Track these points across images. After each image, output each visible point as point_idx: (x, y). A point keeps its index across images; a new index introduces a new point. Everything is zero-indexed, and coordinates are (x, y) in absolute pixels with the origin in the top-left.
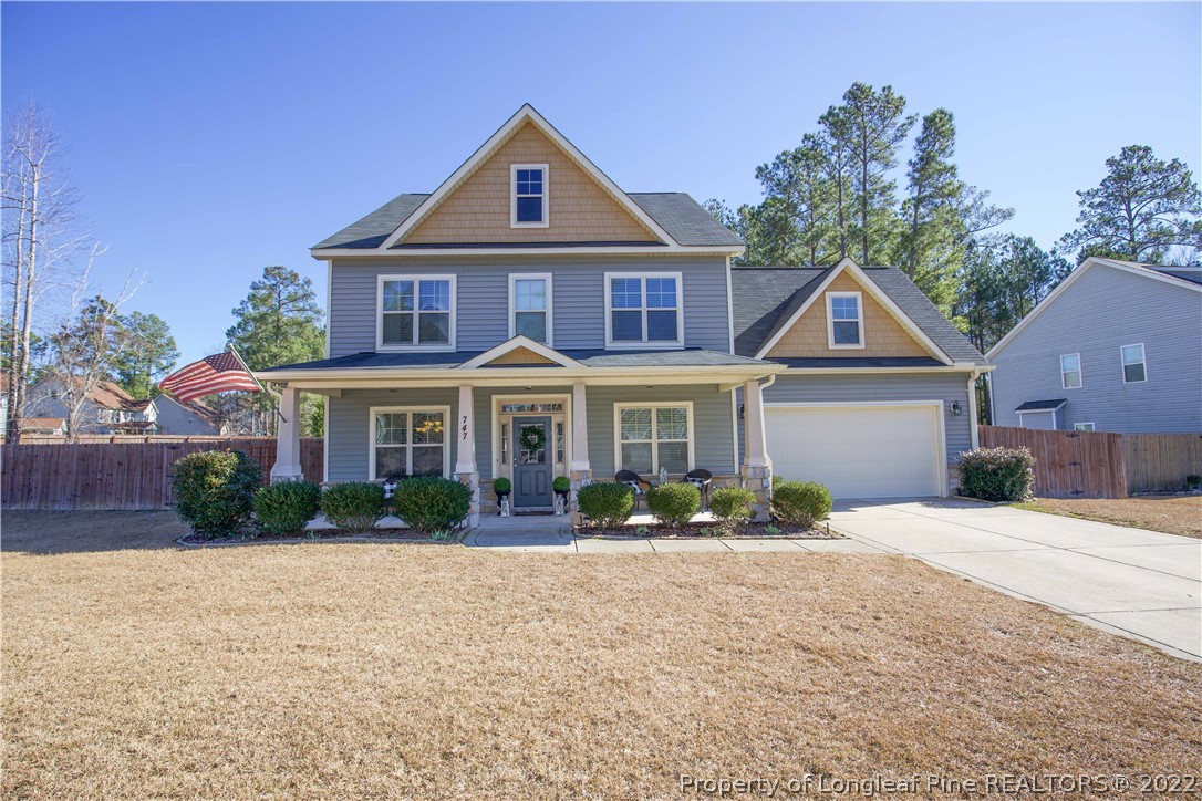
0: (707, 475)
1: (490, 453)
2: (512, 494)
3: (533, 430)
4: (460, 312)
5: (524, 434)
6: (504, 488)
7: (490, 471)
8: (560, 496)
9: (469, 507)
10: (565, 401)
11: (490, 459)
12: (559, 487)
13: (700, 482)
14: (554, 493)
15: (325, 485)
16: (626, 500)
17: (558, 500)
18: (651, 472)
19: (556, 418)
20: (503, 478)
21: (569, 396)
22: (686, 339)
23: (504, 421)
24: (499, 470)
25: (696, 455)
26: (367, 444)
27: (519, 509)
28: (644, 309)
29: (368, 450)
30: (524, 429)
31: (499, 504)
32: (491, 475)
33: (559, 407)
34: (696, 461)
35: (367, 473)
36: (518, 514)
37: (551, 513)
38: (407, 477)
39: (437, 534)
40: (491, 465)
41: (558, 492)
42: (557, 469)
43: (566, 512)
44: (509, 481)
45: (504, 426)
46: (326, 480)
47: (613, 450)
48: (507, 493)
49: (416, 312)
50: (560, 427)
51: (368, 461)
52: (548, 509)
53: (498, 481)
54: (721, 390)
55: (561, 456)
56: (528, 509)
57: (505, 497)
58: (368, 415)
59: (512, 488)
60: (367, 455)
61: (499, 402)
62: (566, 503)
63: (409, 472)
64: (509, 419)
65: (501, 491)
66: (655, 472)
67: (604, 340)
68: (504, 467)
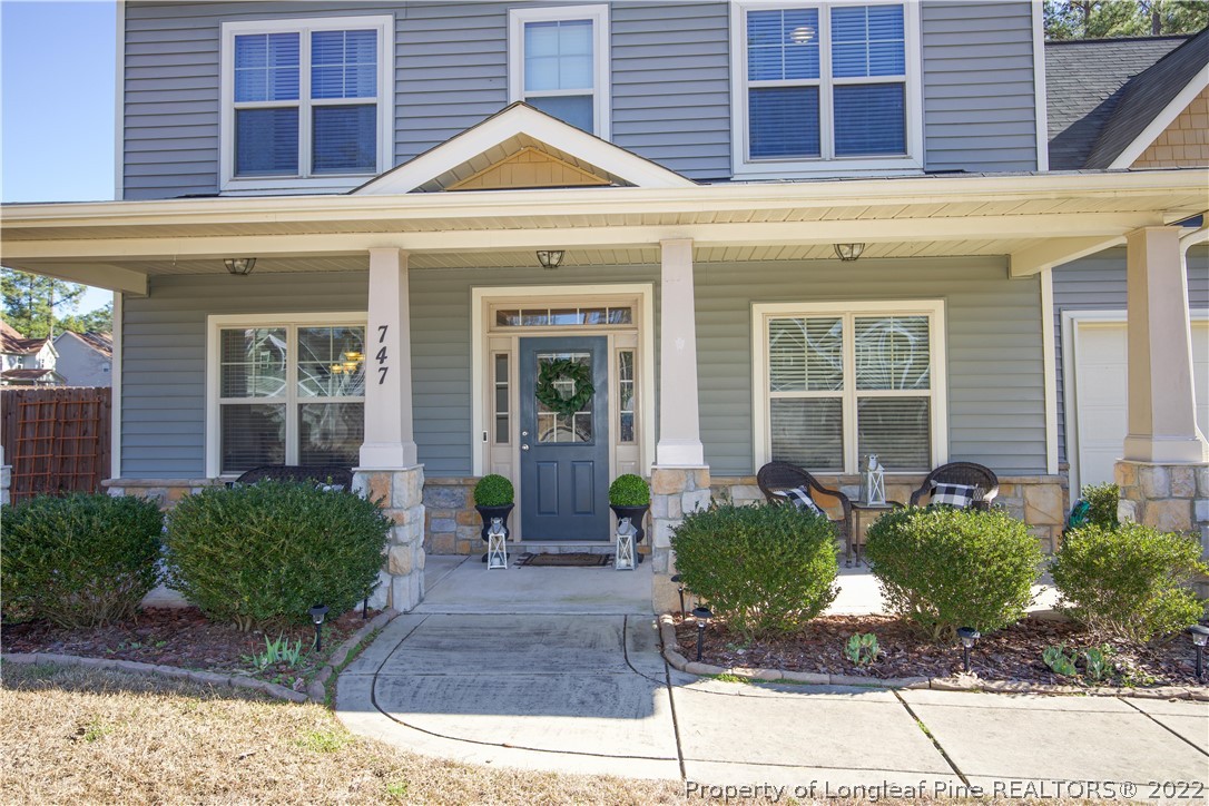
0: (989, 480)
1: (469, 420)
2: (517, 512)
3: (568, 369)
4: (403, 100)
5: (544, 375)
6: (496, 500)
7: (469, 459)
8: (626, 522)
9: (381, 562)
10: (638, 300)
11: (469, 433)
12: (623, 500)
13: (969, 494)
14: (612, 515)
15: (116, 485)
16: (822, 565)
17: (621, 534)
18: (842, 467)
19: (618, 340)
20: (494, 477)
21: (646, 289)
22: (928, 152)
23: (501, 347)
24: (490, 457)
25: (950, 429)
26: (203, 396)
27: (534, 547)
28: (826, 82)
29: (203, 409)
30: (545, 364)
31: (485, 537)
32: (470, 470)
33: (624, 314)
34: (951, 443)
35: (202, 460)
36: (529, 560)
37: (605, 560)
38: (282, 471)
39: (272, 649)
40: (469, 446)
41: (621, 513)
42: (620, 459)
43: (640, 559)
44: (508, 483)
45: (502, 359)
46: (116, 474)
47: (750, 415)
48: (503, 512)
49: (305, 103)
50: (628, 359)
51: (202, 434)
52: (597, 547)
53: (484, 482)
54: (1016, 272)
55: (628, 430)
56: (552, 547)
57: (497, 522)
58: (204, 333)
59: (517, 499)
60: (202, 421)
61: (488, 303)
62: (639, 537)
63: (292, 457)
64: (509, 341)
65: (490, 504)
66: (851, 467)
67: (729, 157)
68: (502, 449)
